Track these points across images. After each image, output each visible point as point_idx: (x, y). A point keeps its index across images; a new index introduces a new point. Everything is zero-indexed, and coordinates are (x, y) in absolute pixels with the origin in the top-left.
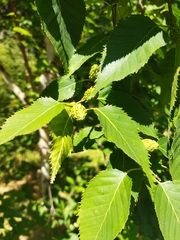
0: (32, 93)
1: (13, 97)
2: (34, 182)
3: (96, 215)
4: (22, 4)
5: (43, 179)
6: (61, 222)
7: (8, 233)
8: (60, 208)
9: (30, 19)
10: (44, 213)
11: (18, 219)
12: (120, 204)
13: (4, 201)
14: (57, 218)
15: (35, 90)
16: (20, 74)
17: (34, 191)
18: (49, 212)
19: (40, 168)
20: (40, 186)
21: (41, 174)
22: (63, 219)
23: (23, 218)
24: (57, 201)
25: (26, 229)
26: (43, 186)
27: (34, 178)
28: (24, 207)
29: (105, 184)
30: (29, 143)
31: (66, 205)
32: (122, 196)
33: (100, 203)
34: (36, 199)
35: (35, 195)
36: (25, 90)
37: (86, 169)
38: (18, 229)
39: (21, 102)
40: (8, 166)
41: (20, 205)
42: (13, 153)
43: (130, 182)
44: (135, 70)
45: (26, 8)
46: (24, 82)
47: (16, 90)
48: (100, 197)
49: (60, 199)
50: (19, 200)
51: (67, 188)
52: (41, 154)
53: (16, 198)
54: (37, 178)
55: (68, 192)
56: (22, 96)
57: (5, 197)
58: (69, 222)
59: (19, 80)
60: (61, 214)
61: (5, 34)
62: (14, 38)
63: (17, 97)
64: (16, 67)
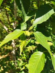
0: (10, 28)
1: (4, 29)
2: (10, 55)
3: (33, 66)
4: (7, 1)
5: (13, 55)
6: (18, 68)
7: (2, 71)
8: (18, 63)
9: (9, 6)
10: (13, 65)
11: (5, 67)
12: (41, 62)
13: (1, 61)
14: (17, 66)
15: (11, 27)
16: (6, 23)
17: (10, 58)
18: (15, 65)
19: (12, 51)
20: (12, 57)
21: (12, 53)
22: (19, 67)
23: (7, 67)
24: (17, 61)
25: (8, 70)
26: (13, 57)
27: (10, 54)
28: (7, 63)
29: (36, 56)
30: (9, 44)
31: (20, 62)
32: (42, 60)
33: (35, 62)
34: (10, 61)
35: (10, 59)
36: (8, 27)
37: (26, 52)
38: (5, 70)
39: (6, 31)
40: (2, 51)
41: (6, 62)
42: (3, 47)
43: (44, 55)
44: (45, 20)
45: (8, 2)
46: (7, 25)
47: (5, 27)
48: (35, 60)
49: (18, 61)
50: (5, 61)
51: (20, 57)
52: (12, 47)
53: (5, 60)
54: (11, 54)
55: (21, 58)
56: (7, 29)
57: (1, 60)
58: (21, 67)
59: (6, 24)
60: (19, 65)
61: (1, 10)
62: (4, 12)
63: (5, 30)
64: (5, 20)
